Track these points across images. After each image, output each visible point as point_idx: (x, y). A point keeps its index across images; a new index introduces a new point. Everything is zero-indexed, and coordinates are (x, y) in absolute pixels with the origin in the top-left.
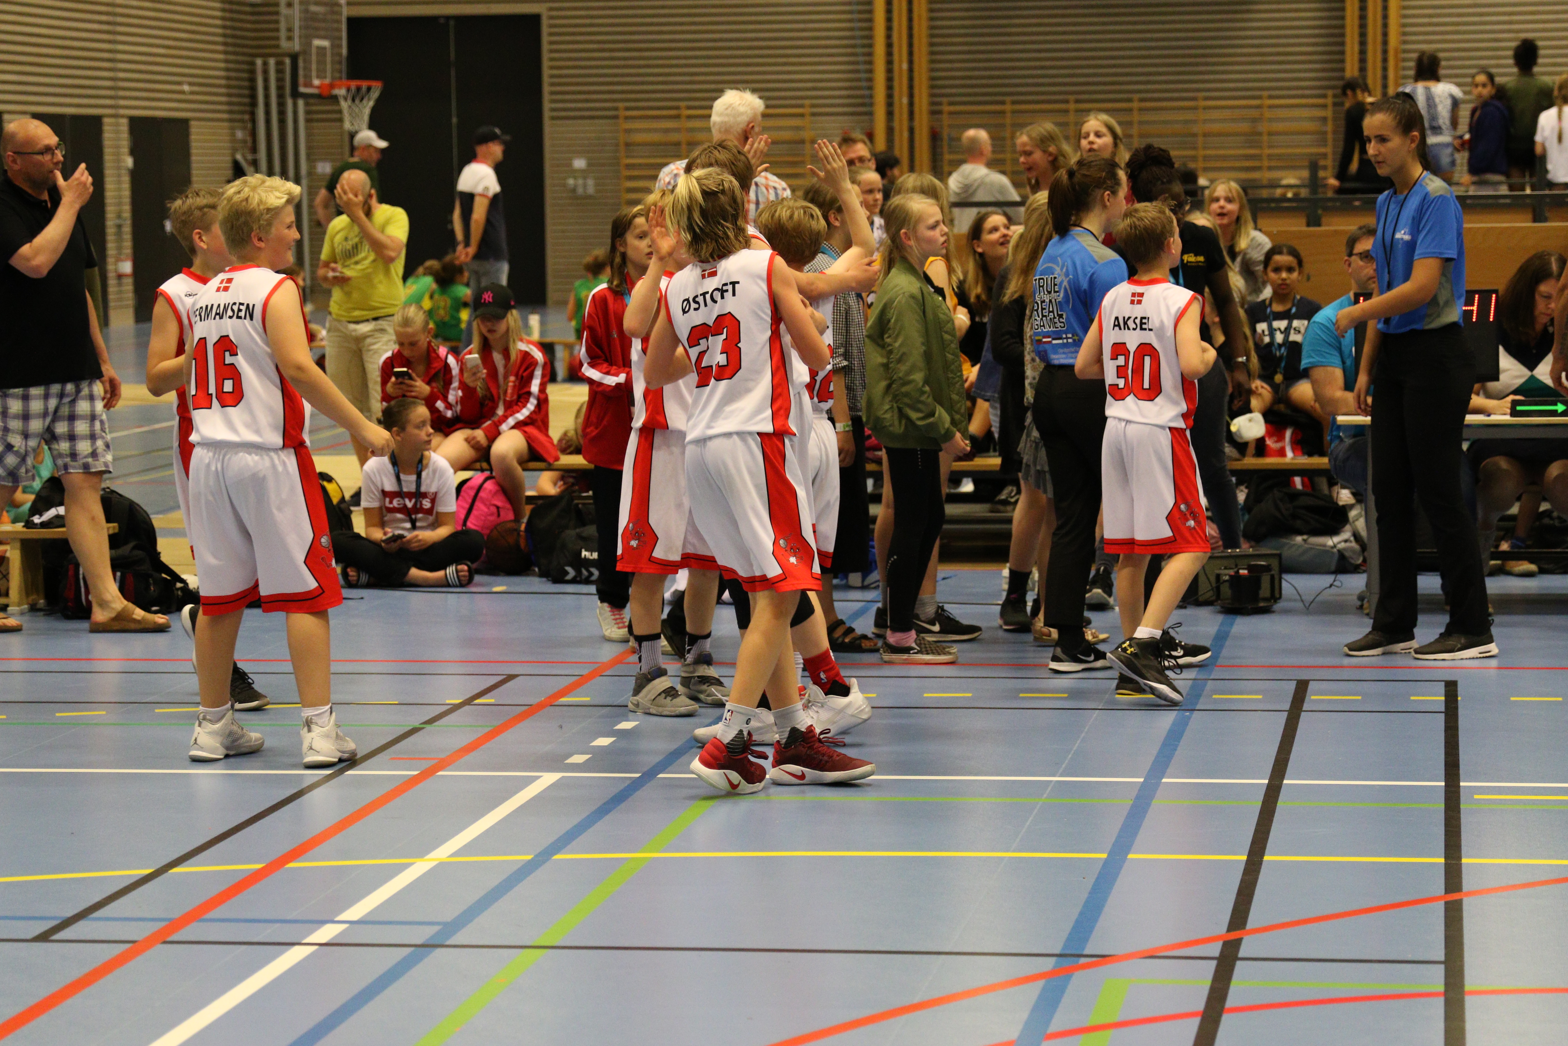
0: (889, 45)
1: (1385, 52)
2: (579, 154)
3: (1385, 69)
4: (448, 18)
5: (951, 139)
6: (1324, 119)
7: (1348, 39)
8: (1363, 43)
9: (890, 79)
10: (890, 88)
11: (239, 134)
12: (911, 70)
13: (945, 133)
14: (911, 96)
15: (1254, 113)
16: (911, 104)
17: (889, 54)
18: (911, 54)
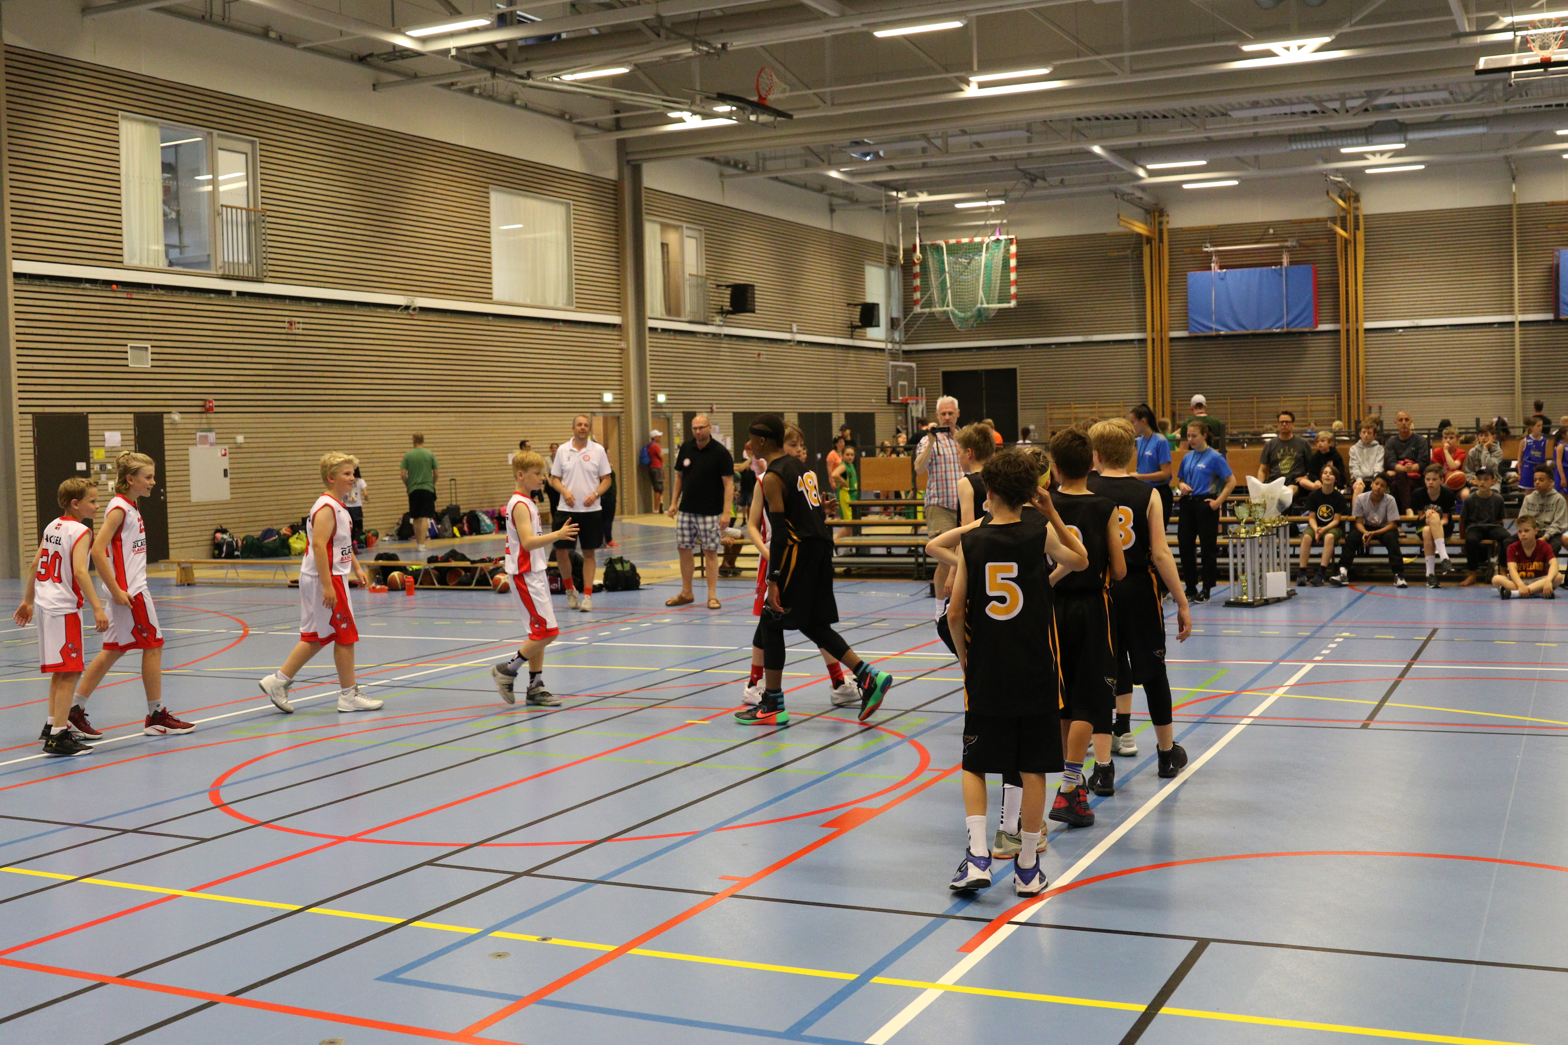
0: (1154, 378)
1: (1358, 377)
2: (1033, 423)
3: (1358, 384)
4: (982, 371)
5: (1180, 415)
6: (1334, 405)
7: (1342, 372)
8: (1349, 374)
9: (1154, 391)
10: (1154, 395)
11: (900, 418)
12: (1163, 387)
13: (1177, 412)
14: (1163, 398)
15: (1304, 403)
16: (1163, 401)
17: (1154, 381)
18: (1162, 381)
